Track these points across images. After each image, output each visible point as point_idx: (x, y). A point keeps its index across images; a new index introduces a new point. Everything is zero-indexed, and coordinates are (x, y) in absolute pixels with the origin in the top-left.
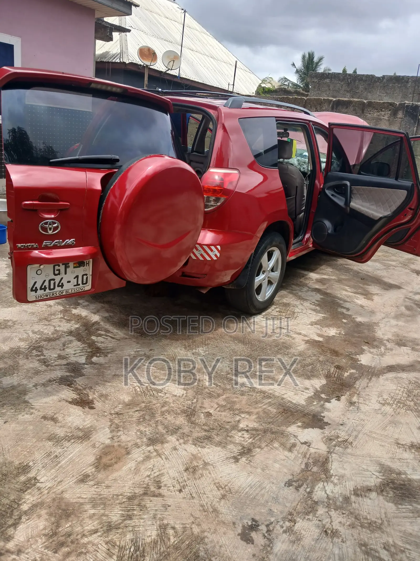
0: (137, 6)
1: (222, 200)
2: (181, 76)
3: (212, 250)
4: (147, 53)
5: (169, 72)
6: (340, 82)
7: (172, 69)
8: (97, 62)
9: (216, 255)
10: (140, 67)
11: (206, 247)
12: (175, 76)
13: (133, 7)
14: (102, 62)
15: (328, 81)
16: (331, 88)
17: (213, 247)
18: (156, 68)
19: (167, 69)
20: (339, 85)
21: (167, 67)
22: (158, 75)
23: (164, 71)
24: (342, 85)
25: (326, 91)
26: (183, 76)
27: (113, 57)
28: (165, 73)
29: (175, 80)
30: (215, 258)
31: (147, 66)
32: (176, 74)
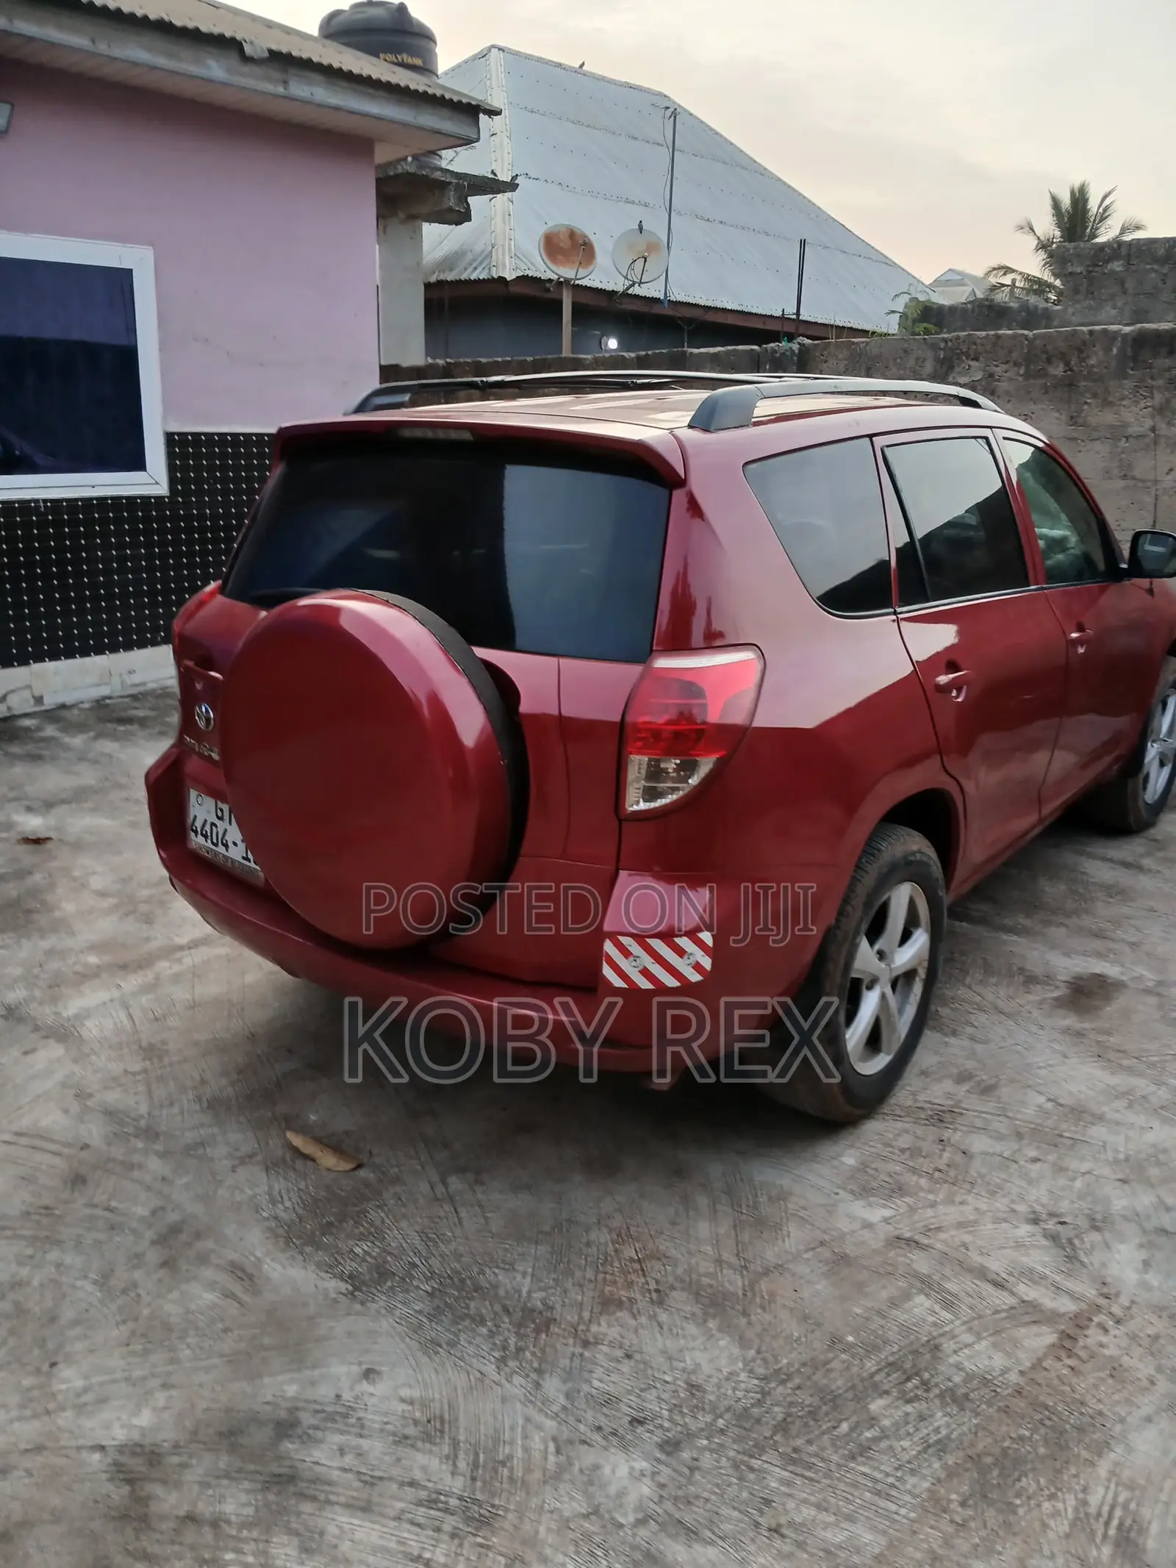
0: (493, 113)
1: (706, 765)
2: (672, 298)
3: (680, 952)
4: (566, 244)
5: (636, 290)
6: (1156, 267)
7: (640, 283)
8: (428, 286)
9: (698, 967)
10: (548, 285)
11: (657, 944)
12: (656, 301)
13: (483, 118)
14: (441, 284)
15: (1117, 266)
16: (1130, 284)
17: (683, 942)
18: (596, 284)
19: (627, 283)
20: (1153, 275)
21: (626, 278)
22: (603, 303)
23: (620, 288)
24: (1165, 275)
25: (1112, 297)
26: (678, 295)
27: (471, 264)
28: (625, 295)
29: (657, 310)
30: (695, 977)
31: (567, 281)
32: (656, 295)
